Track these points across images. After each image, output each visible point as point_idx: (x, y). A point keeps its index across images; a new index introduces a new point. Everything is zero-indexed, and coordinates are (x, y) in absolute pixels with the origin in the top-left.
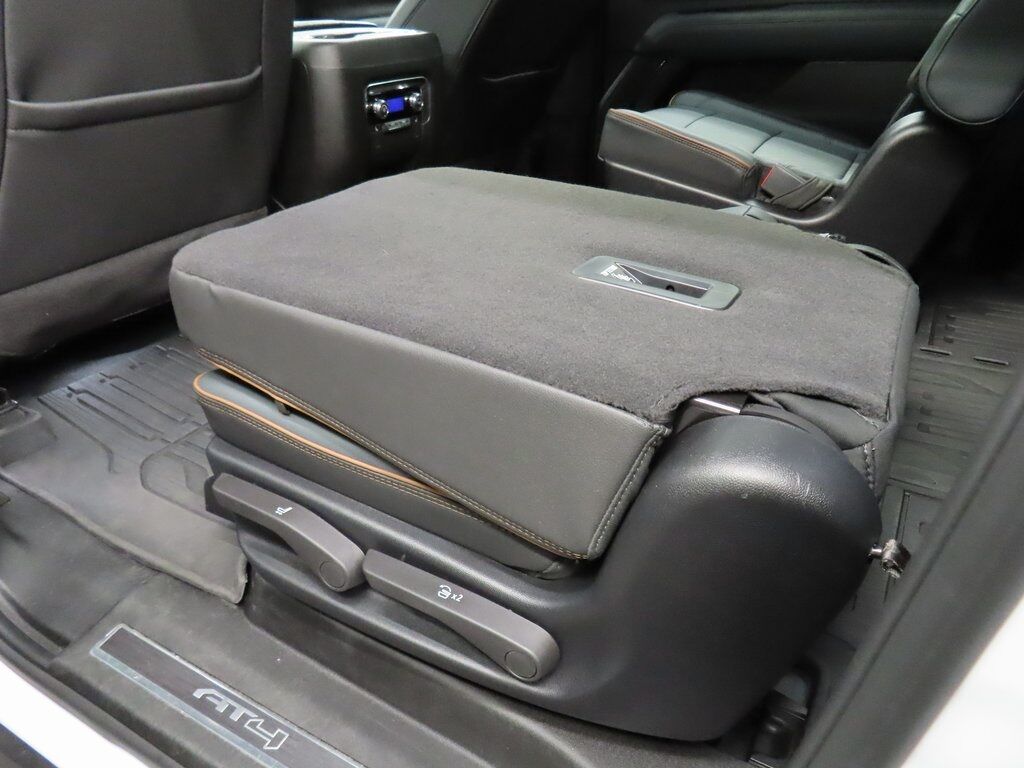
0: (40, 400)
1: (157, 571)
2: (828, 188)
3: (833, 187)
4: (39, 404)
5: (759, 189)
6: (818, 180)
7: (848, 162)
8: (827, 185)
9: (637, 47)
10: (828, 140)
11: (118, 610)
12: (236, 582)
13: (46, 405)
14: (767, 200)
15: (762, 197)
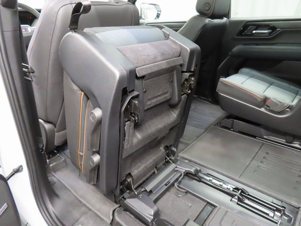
0: (64, 153)
1: (90, 210)
2: (287, 107)
3: (290, 106)
4: (64, 154)
5: (265, 105)
6: (285, 104)
7: (295, 95)
8: (287, 106)
9: (230, 53)
10: (289, 86)
11: (79, 221)
12: (109, 217)
13: (65, 154)
14: (268, 108)
15: (266, 107)
